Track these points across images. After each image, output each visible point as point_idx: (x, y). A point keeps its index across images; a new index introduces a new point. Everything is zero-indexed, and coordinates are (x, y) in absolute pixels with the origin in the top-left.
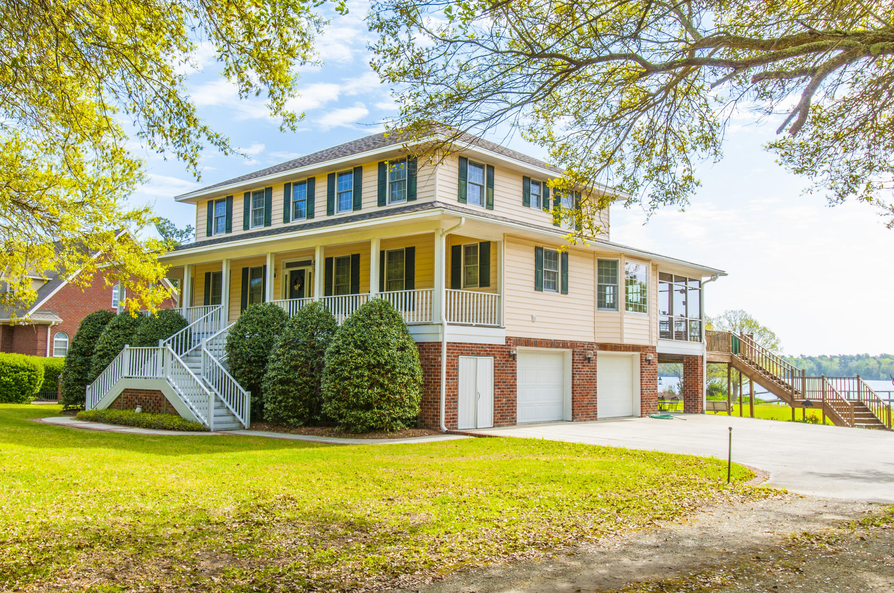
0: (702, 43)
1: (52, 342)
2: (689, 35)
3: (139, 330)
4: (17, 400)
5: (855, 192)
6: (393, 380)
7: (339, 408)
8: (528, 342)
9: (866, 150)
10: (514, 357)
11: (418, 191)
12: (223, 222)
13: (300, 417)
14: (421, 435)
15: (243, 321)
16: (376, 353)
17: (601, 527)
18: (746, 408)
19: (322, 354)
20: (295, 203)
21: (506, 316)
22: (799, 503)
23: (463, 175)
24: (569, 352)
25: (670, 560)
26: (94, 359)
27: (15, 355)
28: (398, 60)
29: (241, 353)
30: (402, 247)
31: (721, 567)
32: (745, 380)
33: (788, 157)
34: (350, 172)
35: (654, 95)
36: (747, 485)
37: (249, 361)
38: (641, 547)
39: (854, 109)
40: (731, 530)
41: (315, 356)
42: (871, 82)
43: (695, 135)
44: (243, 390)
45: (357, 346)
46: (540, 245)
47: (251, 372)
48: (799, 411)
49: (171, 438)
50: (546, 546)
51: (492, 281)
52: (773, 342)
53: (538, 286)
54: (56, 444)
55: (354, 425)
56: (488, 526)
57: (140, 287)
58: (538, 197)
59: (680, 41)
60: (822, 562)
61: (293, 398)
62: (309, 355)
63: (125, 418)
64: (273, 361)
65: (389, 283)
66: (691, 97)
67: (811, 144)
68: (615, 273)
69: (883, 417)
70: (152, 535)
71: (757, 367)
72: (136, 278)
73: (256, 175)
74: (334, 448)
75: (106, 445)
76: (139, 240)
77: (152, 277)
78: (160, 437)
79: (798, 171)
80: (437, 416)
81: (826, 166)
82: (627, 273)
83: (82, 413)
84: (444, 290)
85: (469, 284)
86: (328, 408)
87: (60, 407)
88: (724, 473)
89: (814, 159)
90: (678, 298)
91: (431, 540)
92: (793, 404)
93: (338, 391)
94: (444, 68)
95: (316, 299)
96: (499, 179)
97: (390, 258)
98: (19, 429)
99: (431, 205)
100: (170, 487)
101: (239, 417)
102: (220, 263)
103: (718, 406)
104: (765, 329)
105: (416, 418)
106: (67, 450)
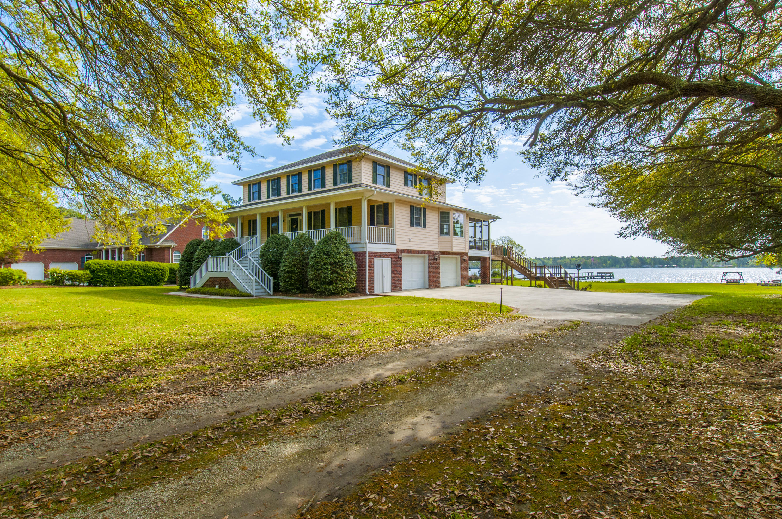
0: (488, 102)
1: (172, 256)
2: (481, 99)
3: (216, 248)
4: (156, 284)
5: (559, 176)
6: (342, 270)
7: (316, 284)
8: (407, 251)
9: (564, 156)
10: (401, 258)
11: (353, 178)
12: (256, 195)
13: (298, 289)
14: (357, 296)
15: (268, 243)
16: (334, 257)
17: (441, 334)
18: (510, 282)
19: (308, 258)
20: (292, 185)
21: (397, 239)
22: (532, 322)
23: (375, 170)
24: (427, 256)
25: (473, 347)
26: (194, 263)
27: (153, 262)
28: (339, 108)
29: (268, 259)
30: (346, 206)
31: (496, 349)
32: (509, 269)
33: (528, 159)
34: (319, 169)
35: (465, 128)
36: (509, 315)
37: (272, 263)
38: (459, 342)
39: (559, 135)
40: (501, 333)
41: (304, 260)
42: (567, 122)
43: (485, 147)
44: (269, 277)
45: (324, 254)
46: (413, 204)
47: (273, 267)
48: (533, 282)
49: (233, 300)
50: (415, 343)
51: (390, 222)
52: (522, 251)
53: (412, 225)
54: (176, 304)
55: (324, 292)
56: (388, 335)
57: (214, 226)
58: (412, 181)
59: (477, 101)
60: (542, 346)
61: (294, 280)
62: (301, 259)
63: (210, 291)
64: (284, 262)
65: (340, 223)
66: (483, 129)
67: (539, 152)
68: (448, 218)
69: (571, 284)
70: (224, 343)
71: (515, 262)
72: (212, 221)
73: (273, 171)
74: (314, 303)
75: (201, 304)
76: (213, 202)
77: (221, 220)
78: (228, 300)
79: (534, 166)
80: (364, 287)
81: (546, 164)
82: (454, 218)
83: (189, 289)
84: (366, 226)
85: (378, 224)
86: (311, 284)
87: (178, 287)
88: (499, 309)
89: (540, 160)
90: (478, 230)
91: (360, 342)
92: (531, 279)
93: (316, 276)
94: (363, 111)
95: (304, 231)
96: (392, 172)
97: (340, 212)
98: (157, 298)
99: (360, 185)
100: (233, 322)
101: (268, 290)
102: (256, 215)
103: (496, 281)
104: (519, 245)
105: (354, 288)
106: (181, 306)
